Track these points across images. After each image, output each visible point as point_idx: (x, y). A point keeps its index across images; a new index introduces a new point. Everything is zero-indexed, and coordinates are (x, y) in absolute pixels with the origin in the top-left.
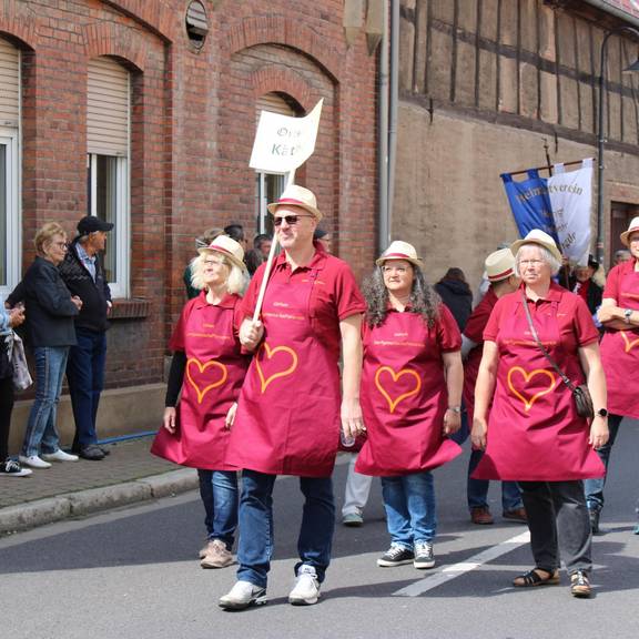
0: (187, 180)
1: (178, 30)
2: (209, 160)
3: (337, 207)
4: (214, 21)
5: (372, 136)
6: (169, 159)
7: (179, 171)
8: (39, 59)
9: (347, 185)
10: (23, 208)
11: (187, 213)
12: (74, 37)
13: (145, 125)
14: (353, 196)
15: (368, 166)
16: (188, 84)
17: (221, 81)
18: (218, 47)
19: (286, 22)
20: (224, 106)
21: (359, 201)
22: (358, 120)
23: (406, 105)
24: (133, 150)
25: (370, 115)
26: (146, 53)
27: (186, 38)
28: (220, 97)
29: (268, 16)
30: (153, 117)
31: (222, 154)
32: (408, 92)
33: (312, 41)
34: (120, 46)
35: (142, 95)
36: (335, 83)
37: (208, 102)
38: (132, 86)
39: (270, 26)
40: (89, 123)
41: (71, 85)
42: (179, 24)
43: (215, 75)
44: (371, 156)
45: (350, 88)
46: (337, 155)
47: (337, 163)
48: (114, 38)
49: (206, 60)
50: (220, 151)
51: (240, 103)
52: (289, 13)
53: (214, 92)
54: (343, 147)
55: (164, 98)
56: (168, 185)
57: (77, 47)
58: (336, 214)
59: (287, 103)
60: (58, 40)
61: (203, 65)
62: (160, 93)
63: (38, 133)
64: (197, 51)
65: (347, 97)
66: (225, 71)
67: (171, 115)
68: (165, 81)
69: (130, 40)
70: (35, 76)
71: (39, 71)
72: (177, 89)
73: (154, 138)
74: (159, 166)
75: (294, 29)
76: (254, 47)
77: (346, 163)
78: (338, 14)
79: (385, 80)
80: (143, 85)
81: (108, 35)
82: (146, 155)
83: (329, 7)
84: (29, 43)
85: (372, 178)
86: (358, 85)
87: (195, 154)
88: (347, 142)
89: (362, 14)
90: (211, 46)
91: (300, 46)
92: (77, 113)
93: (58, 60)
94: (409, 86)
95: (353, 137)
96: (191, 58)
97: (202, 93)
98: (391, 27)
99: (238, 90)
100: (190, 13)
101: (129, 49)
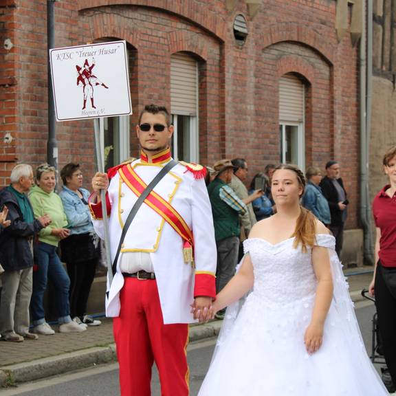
0: (236, 130)
1: (228, 34)
2: (249, 117)
3: (332, 146)
4: (251, 28)
5: (354, 100)
6: (223, 117)
7: (230, 125)
8: (140, 55)
9: (339, 131)
10: (131, 149)
11: (235, 151)
12: (162, 41)
13: (208, 95)
14: (343, 138)
15: (352, 119)
16: (235, 68)
17: (257, 66)
18: (254, 44)
19: (298, 27)
20: (258, 82)
21: (347, 141)
22: (346, 89)
23: (377, 79)
24: (200, 112)
25: (353, 85)
26: (207, 49)
27: (234, 39)
28: (256, 76)
29: (286, 23)
30: (213, 90)
31: (258, 113)
32: (378, 70)
33: (315, 38)
34: (192, 45)
35: (206, 76)
36: (330, 65)
37: (249, 80)
38: (199, 70)
39: (287, 30)
40: (172, 95)
41: (160, 71)
42: (229, 30)
43: (252, 62)
44: (354, 112)
45: (340, 69)
46: (332, 112)
47: (332, 117)
48: (187, 40)
49: (246, 53)
50: (256, 111)
51: (269, 80)
52: (300, 21)
53: (252, 73)
54: (336, 107)
55: (219, 78)
56: (223, 134)
57: (164, 46)
58: (332, 150)
59: (300, 80)
60: (152, 42)
61: (244, 56)
62: (217, 74)
63: (140, 102)
64: (240, 47)
65: (339, 75)
66: (258, 60)
67: (224, 88)
68: (220, 67)
69: (198, 41)
70: (137, 66)
71: (140, 62)
72: (228, 72)
73: (213, 103)
74: (217, 121)
75: (303, 31)
76: (277, 44)
77: (338, 118)
78: (332, 20)
79: (363, 63)
80: (206, 70)
81: (184, 39)
82: (208, 115)
83: (326, 16)
84: (134, 45)
85: (355, 127)
86: (345, 67)
87: (240, 113)
88: (339, 104)
89: (347, 21)
90: (250, 43)
91: (307, 42)
92: (164, 88)
93: (152, 55)
94: (379, 66)
95: (343, 100)
96: (236, 51)
97: (244, 74)
98: (367, 28)
99: (268, 72)
100: (236, 23)
101: (197, 47)
